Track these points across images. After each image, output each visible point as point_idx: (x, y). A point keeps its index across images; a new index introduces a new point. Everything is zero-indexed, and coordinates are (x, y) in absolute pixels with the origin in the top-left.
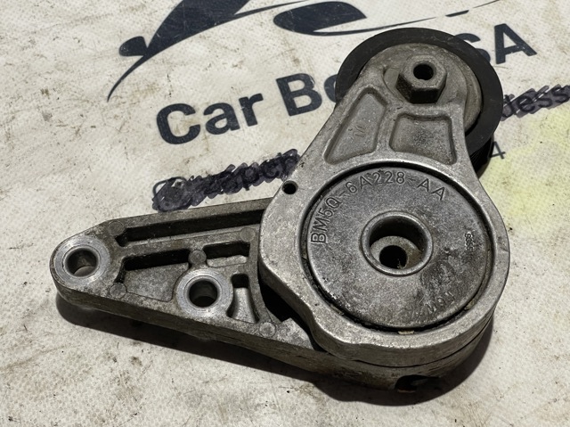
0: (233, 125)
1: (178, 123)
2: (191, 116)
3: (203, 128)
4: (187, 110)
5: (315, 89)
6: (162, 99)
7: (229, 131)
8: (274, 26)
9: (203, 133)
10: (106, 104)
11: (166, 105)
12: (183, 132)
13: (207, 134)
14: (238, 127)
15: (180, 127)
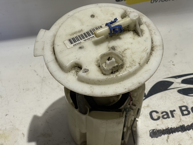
5: (189, 110)
7: (168, 119)
8: (178, 93)
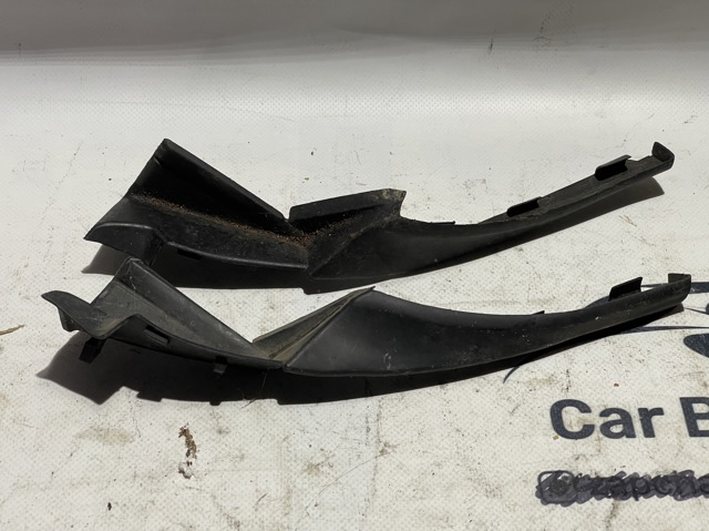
0: (629, 433)
1: (572, 418)
2: (586, 415)
3: (597, 429)
4: (584, 408)
6: (558, 392)
7: (624, 438)
8: (684, 346)
9: (597, 434)
10: (502, 385)
11: (562, 399)
12: (576, 429)
13: (601, 436)
14: (634, 436)
15: (574, 422)
